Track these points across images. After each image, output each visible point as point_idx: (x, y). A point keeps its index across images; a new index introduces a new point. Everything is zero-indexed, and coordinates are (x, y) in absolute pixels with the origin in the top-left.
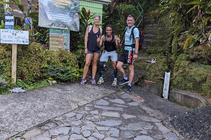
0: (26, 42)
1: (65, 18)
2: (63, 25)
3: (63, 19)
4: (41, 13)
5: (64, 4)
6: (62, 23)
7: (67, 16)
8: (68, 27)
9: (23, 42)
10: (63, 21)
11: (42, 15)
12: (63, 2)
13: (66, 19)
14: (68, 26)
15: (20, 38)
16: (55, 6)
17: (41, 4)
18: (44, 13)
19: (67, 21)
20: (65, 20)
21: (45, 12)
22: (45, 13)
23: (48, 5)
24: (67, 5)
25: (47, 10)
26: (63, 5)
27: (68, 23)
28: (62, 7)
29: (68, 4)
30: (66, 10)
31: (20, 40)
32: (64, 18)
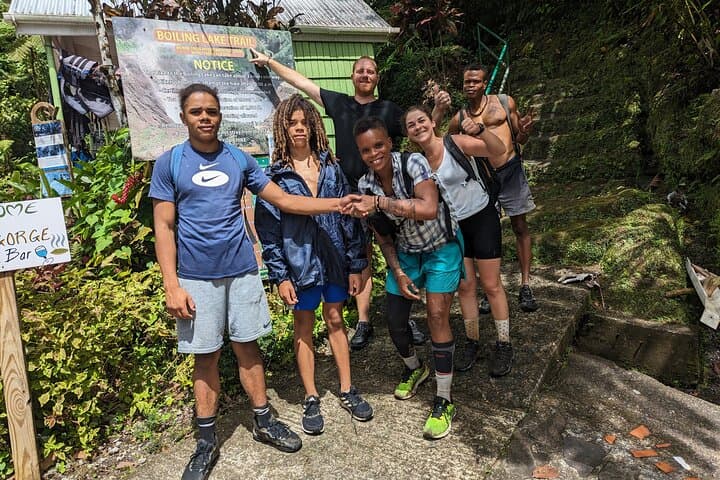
0: (56, 252)
1: (242, 108)
2: (239, 136)
3: (234, 112)
4: (135, 104)
5: (227, 53)
6: (233, 129)
7: (249, 100)
8: (259, 142)
9: (42, 254)
10: (236, 120)
11: (140, 111)
12: (225, 45)
13: (247, 112)
14: (257, 137)
15: (21, 239)
16: (191, 65)
17: (129, 66)
18: (146, 100)
19: (253, 119)
20: (244, 116)
21: (151, 96)
22: (155, 102)
23: (160, 63)
24: (240, 53)
25: (162, 86)
26: (224, 58)
27: (258, 127)
28: (221, 65)
29: (245, 49)
30: (239, 76)
31: (22, 247)
32: (236, 108)
